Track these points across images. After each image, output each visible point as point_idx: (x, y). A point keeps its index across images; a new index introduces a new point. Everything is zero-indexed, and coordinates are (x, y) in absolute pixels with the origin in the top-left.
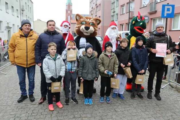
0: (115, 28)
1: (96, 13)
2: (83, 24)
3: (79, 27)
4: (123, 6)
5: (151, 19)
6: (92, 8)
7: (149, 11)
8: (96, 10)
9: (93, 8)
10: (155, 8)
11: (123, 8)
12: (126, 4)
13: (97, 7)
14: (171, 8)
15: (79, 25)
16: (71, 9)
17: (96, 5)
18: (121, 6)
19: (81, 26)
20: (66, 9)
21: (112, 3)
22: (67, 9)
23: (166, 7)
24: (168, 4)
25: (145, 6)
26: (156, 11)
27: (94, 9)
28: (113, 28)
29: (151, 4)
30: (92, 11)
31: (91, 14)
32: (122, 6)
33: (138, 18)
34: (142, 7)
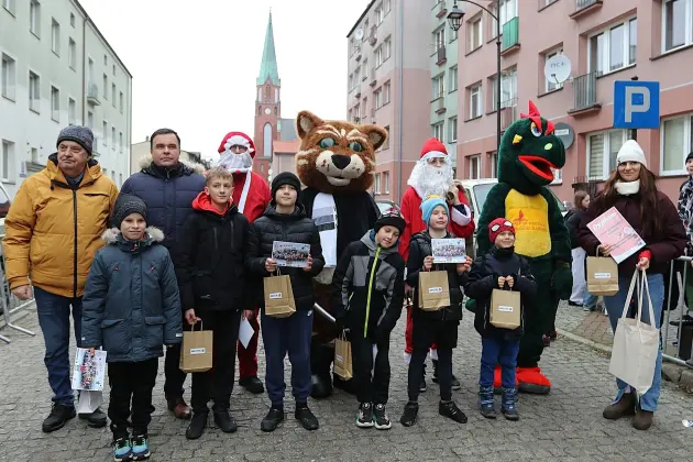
0: (442, 160)
1: (373, 116)
2: (326, 147)
3: (312, 159)
4: (476, 90)
5: (583, 135)
6: (358, 96)
7: (572, 106)
8: (374, 104)
9: (362, 97)
10: (594, 95)
11: (475, 97)
12: (485, 82)
13: (376, 93)
14: (646, 92)
15: (311, 151)
16: (276, 101)
17: (373, 85)
18: (468, 88)
20: (257, 102)
21: (434, 79)
22: (260, 100)
23: (629, 91)
24: (636, 78)
25: (557, 87)
26: (599, 107)
27: (365, 99)
28: (434, 161)
29: (578, 80)
30: (357, 107)
31: (352, 119)
32: (472, 88)
33: (533, 125)
34: (547, 91)
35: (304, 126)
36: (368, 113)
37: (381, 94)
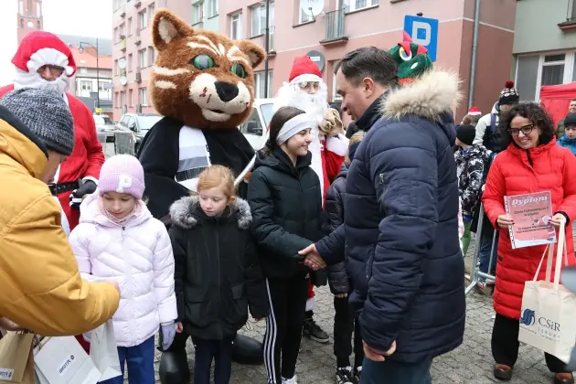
1: (138, 35)
4: (236, 17)
5: (331, 62)
6: (123, 16)
7: (323, 37)
8: (139, 24)
9: (127, 17)
10: (342, 26)
11: (235, 24)
12: (245, 11)
13: (141, 14)
15: (180, 71)
16: (38, 15)
17: (138, 6)
18: (229, 15)
19: (192, 78)
20: (19, 14)
21: (194, 5)
22: (22, 13)
23: (416, 25)
24: (421, 15)
25: (311, 19)
26: (346, 39)
27: (130, 19)
28: (308, 85)
29: (329, 15)
30: (122, 26)
31: (118, 37)
32: (233, 15)
33: (402, 50)
34: (300, 23)
35: (163, 32)
36: (133, 32)
37: (145, 15)
